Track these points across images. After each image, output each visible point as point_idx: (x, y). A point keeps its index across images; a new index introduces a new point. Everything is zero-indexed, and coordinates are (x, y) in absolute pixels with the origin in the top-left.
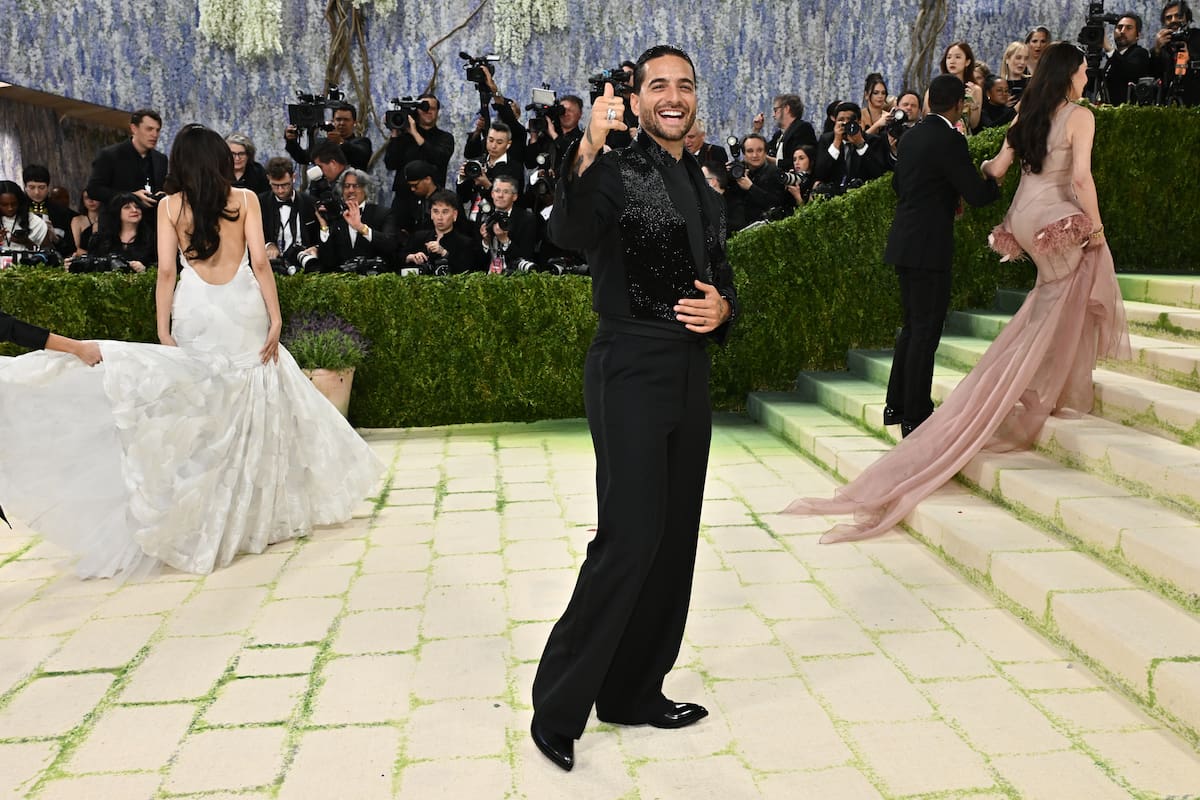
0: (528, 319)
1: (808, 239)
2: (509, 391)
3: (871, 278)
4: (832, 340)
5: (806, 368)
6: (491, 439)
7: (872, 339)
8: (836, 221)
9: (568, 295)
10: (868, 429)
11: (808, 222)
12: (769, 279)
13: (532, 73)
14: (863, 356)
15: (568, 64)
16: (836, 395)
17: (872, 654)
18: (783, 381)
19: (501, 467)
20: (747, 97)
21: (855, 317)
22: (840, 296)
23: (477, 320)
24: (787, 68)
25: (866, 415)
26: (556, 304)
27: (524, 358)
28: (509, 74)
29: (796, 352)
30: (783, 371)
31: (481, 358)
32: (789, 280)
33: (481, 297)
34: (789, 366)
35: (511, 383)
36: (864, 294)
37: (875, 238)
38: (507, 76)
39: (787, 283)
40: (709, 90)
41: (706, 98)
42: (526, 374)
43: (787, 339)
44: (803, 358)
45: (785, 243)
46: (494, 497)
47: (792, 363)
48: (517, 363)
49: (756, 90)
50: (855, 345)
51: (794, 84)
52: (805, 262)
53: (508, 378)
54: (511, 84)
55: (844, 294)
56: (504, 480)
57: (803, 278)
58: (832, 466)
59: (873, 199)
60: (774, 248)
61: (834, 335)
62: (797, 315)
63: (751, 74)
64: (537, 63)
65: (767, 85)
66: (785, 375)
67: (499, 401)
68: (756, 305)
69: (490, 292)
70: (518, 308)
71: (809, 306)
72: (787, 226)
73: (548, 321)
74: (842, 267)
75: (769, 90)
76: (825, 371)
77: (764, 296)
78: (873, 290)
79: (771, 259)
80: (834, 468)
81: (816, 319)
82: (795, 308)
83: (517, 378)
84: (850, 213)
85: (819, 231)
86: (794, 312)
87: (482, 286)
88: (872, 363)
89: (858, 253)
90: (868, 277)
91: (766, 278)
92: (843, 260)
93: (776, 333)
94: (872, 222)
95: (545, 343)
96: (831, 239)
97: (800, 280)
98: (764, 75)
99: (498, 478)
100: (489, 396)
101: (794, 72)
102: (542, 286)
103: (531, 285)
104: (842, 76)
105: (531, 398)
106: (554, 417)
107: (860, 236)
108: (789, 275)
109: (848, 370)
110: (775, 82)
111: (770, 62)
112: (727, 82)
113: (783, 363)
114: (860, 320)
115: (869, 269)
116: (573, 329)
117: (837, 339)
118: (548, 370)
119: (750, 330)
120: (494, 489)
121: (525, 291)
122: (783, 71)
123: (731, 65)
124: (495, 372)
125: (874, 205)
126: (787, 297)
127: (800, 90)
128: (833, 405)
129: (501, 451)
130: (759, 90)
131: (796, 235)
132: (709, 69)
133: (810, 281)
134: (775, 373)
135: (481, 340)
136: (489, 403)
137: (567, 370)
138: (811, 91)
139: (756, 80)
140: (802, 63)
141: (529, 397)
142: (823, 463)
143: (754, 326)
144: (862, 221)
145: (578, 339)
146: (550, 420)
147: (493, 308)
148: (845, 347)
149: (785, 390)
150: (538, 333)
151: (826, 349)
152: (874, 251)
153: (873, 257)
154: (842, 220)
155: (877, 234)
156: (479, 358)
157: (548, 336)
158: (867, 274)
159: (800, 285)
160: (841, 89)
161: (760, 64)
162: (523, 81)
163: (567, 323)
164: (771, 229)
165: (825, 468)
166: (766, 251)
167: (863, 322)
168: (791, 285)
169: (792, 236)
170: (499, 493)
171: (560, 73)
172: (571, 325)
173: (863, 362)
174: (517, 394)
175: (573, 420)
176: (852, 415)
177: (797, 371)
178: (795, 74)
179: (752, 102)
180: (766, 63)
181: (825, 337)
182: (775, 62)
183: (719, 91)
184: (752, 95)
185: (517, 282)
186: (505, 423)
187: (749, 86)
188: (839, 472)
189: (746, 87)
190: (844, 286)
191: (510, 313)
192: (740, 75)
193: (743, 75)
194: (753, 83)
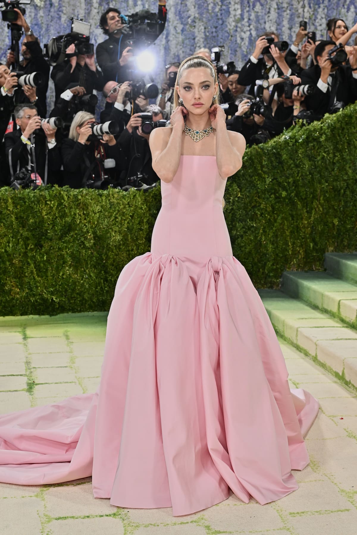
0: (51, 227)
1: (291, 158)
2: (34, 289)
3: (345, 192)
4: (312, 245)
5: (289, 268)
6: (20, 329)
7: (346, 244)
8: (315, 143)
9: (85, 206)
10: (343, 321)
11: (291, 144)
12: (258, 193)
13: (52, 14)
14: (338, 259)
15: (83, 6)
16: (315, 292)
17: (348, 510)
18: (270, 280)
19: (30, 354)
20: (238, 36)
21: (331, 225)
22: (319, 207)
23: (7, 228)
24: (272, 9)
25: (341, 310)
26: (75, 214)
27: (48, 261)
28: (33, 15)
29: (281, 255)
30: (269, 272)
31: (10, 260)
32: (275, 194)
33: (11, 208)
34: (275, 267)
35: (36, 282)
36: (339, 206)
37: (348, 157)
38: (30, 16)
39: (273, 196)
40: (205, 28)
41: (203, 35)
42: (49, 274)
43: (273, 244)
44: (287, 260)
45: (272, 162)
46: (25, 380)
47: (277, 264)
48: (42, 265)
49: (246, 29)
50: (331, 249)
51: (279, 24)
52: (288, 178)
53: (34, 277)
54: (34, 22)
55: (322, 206)
56: (33, 365)
57: (287, 191)
58: (312, 353)
59: (347, 124)
60: (262, 167)
61: (314, 241)
62: (281, 224)
63: (242, 15)
64: (56, 4)
65: (255, 24)
66: (271, 274)
67: (27, 297)
68: (247, 214)
69: (18, 204)
70: (43, 218)
71: (292, 216)
72: (273, 147)
73: (69, 228)
74: (320, 183)
75: (257, 29)
76: (306, 272)
77: (254, 207)
78: (346, 202)
79: (259, 175)
80: (314, 354)
81: (297, 227)
82: (279, 218)
83: (42, 277)
84: (327, 135)
85: (300, 151)
86: (279, 220)
87: (12, 198)
88: (346, 265)
89: (333, 170)
90: (342, 191)
91: (255, 192)
92: (321, 176)
93: (263, 239)
94: (346, 144)
95: (66, 247)
96: (311, 158)
97: (284, 194)
98: (253, 16)
99: (28, 363)
100: (18, 294)
101: (278, 13)
102: (63, 199)
103: (54, 197)
104: (319, 17)
105: (53, 295)
106: (74, 311)
107: (335, 156)
108: (275, 190)
109: (325, 270)
110: (262, 21)
111: (258, 4)
112: (220, 22)
113: (269, 264)
114: (336, 228)
115: (343, 184)
116: (90, 235)
117: (316, 244)
118: (68, 271)
119: (242, 236)
120: (24, 373)
121: (48, 202)
122: (269, 12)
123: (224, 7)
124: (23, 272)
125: (348, 130)
126: (273, 208)
127: (283, 29)
128: (312, 300)
129: (29, 340)
130: (248, 29)
131: (281, 155)
132: (205, 11)
133: (293, 194)
134: (263, 273)
135: (11, 245)
136: (17, 299)
137: (85, 271)
138: (293, 30)
139: (246, 20)
140: (285, 5)
141: (52, 293)
142: (305, 350)
143: (245, 232)
144: (337, 143)
145: (94, 244)
146: (70, 313)
147: (21, 217)
148: (323, 251)
149: (271, 287)
150: (60, 239)
151: (305, 252)
152: (348, 169)
153: (347, 174)
154: (320, 142)
155: (350, 153)
156: (9, 261)
157: (69, 242)
158: (341, 188)
159: (284, 198)
160: (319, 28)
161: (249, 7)
162: (44, 20)
163: (85, 230)
164: (259, 150)
165: (306, 354)
166: (255, 169)
167: (338, 229)
168: (276, 198)
169: (278, 155)
170: (29, 376)
171: (76, 13)
172: (88, 232)
173: (338, 263)
174: (42, 291)
175: (90, 314)
176: (329, 309)
177: (282, 270)
178: (280, 16)
179: (242, 39)
180: (254, 6)
181: (306, 242)
182: (262, 5)
183: (214, 30)
184: (243, 34)
185: (42, 195)
186: (31, 316)
187: (239, 25)
188: (319, 358)
189: (237, 27)
190: (322, 198)
191: (36, 222)
192: (232, 16)
193: (235, 16)
194: (243, 23)
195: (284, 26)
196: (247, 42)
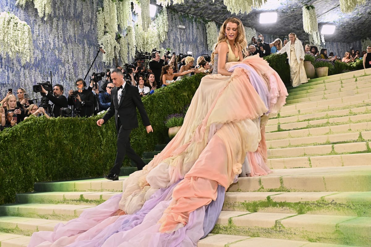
49: (41, 40)
75: (45, 40)
139: (41, 36)
184: (40, 41)
187: (38, 38)
192: (35, 34)
193: (36, 34)
194: (40, 37)
195: (56, 41)
196: (41, 45)
